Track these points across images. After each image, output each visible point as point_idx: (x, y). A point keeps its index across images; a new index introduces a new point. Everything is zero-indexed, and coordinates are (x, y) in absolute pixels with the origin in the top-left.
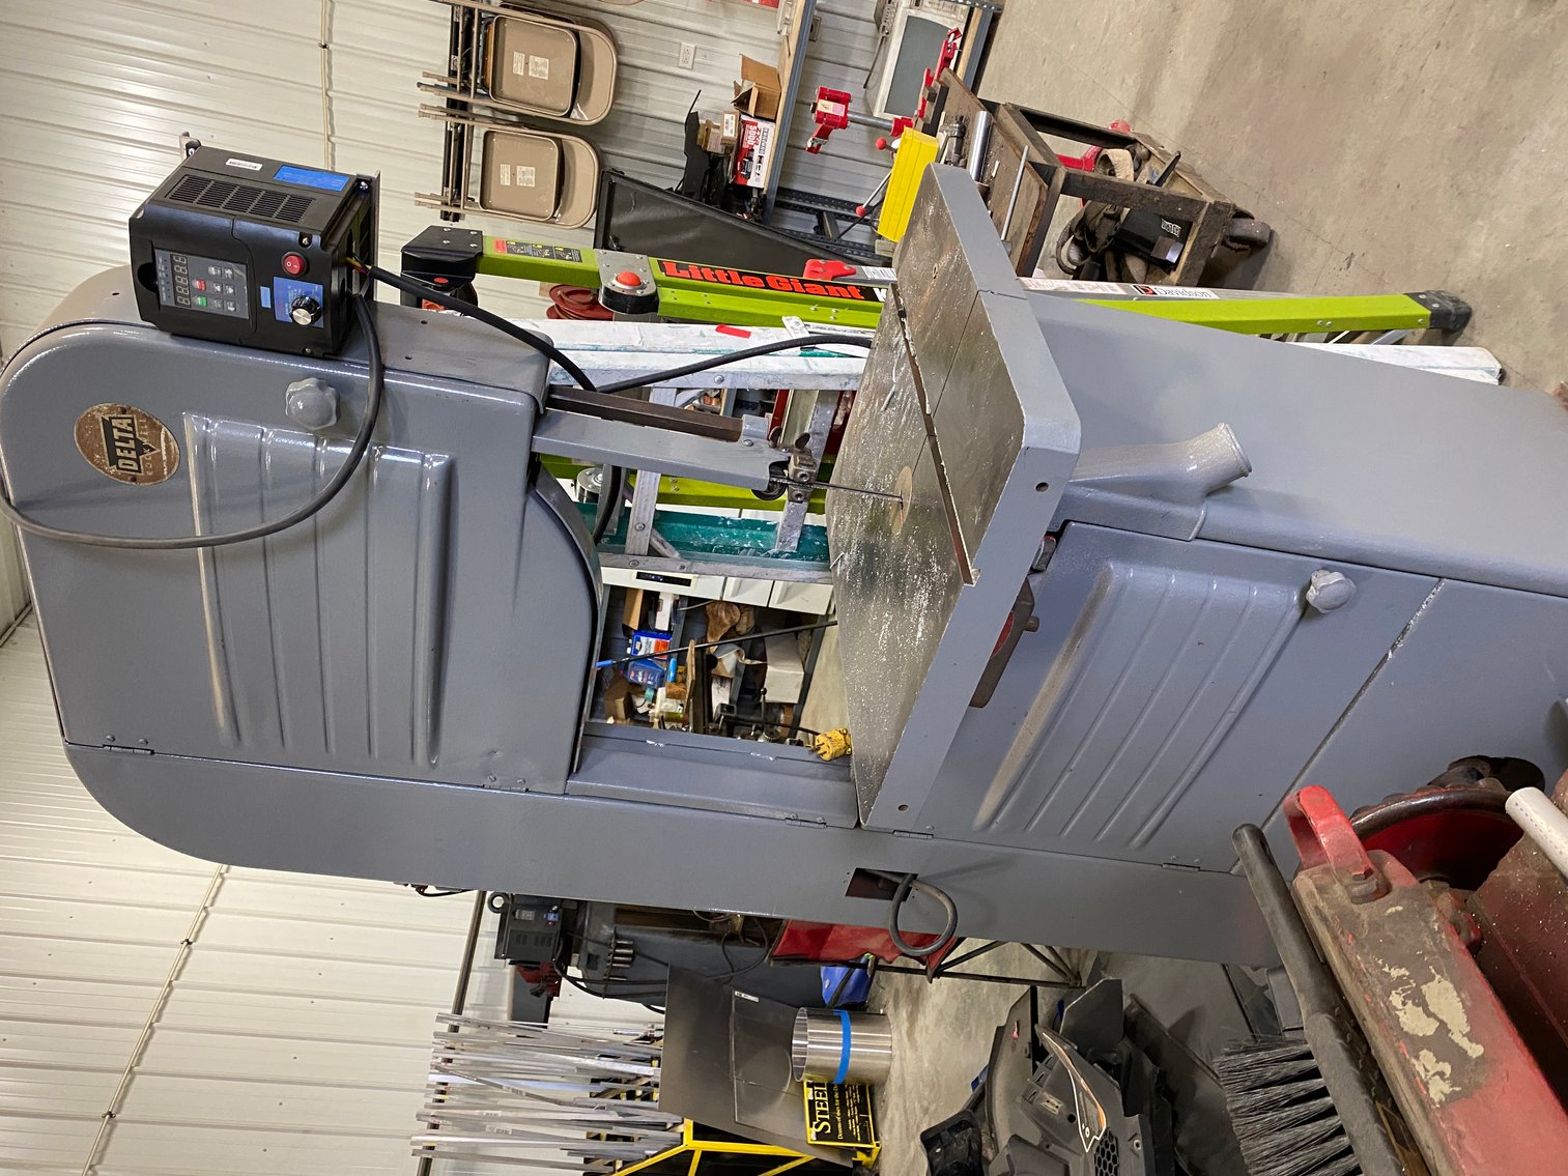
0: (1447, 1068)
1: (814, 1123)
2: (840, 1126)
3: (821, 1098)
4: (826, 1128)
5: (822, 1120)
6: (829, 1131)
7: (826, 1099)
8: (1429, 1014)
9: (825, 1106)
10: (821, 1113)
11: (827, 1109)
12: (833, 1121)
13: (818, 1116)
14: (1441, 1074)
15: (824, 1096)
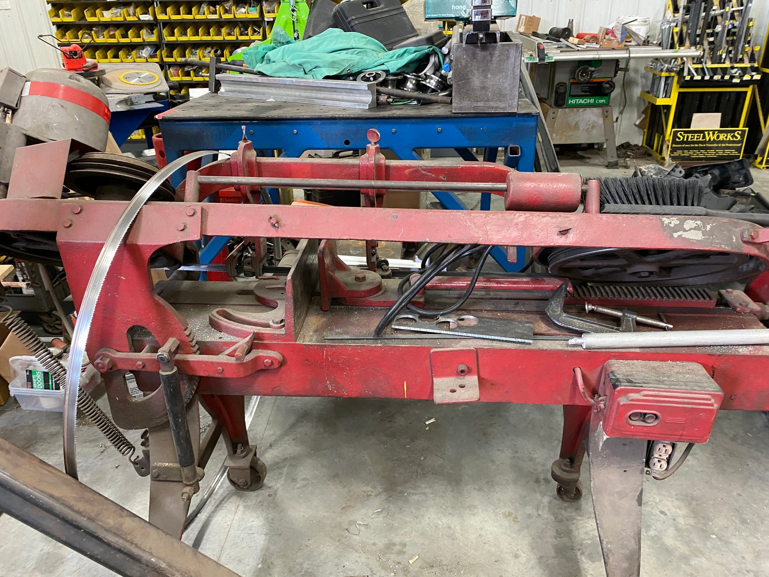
0: (672, 225)
1: (682, 133)
2: (680, 146)
3: (696, 137)
4: (679, 138)
5: (684, 137)
6: (677, 140)
7: (695, 140)
8: (691, 229)
9: (691, 139)
10: (688, 137)
11: (689, 140)
12: (683, 142)
13: (686, 135)
14: (670, 223)
15: (697, 139)
